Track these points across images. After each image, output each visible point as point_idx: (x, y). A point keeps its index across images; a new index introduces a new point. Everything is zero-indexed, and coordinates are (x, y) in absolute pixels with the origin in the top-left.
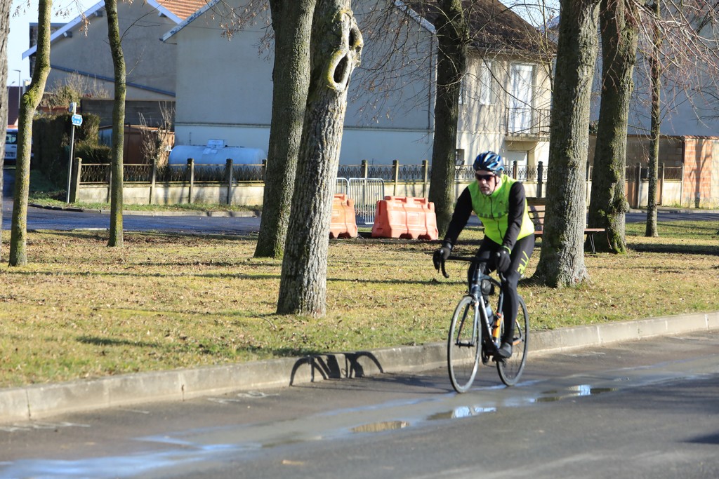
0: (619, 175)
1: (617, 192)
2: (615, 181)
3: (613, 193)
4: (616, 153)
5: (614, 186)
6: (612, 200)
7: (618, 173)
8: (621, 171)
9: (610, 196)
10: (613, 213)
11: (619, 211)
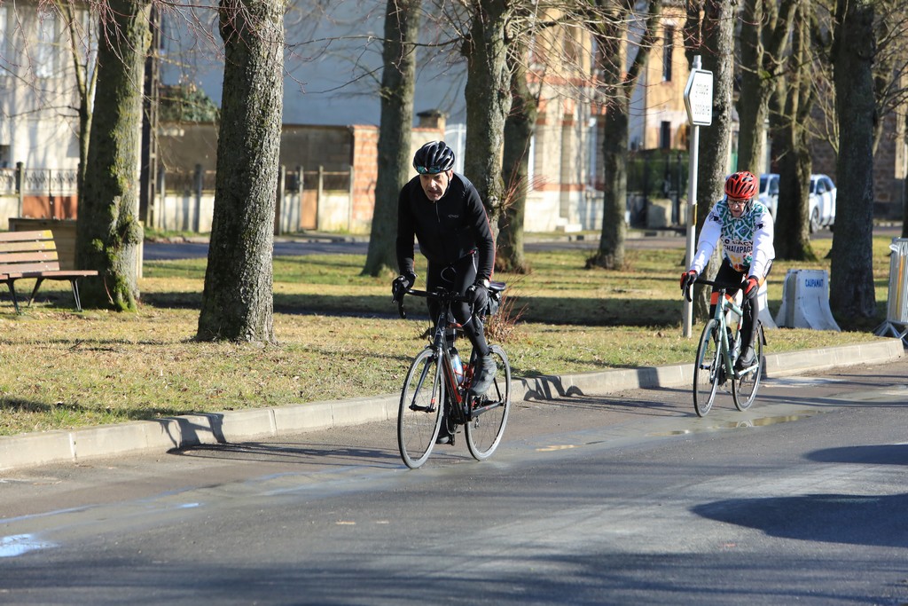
0: (125, 184)
1: (123, 211)
2: (120, 194)
3: (115, 212)
4: (121, 147)
5: (117, 200)
6: (114, 224)
7: (125, 181)
8: (129, 177)
9: (110, 218)
10: (116, 246)
11: (126, 241)
